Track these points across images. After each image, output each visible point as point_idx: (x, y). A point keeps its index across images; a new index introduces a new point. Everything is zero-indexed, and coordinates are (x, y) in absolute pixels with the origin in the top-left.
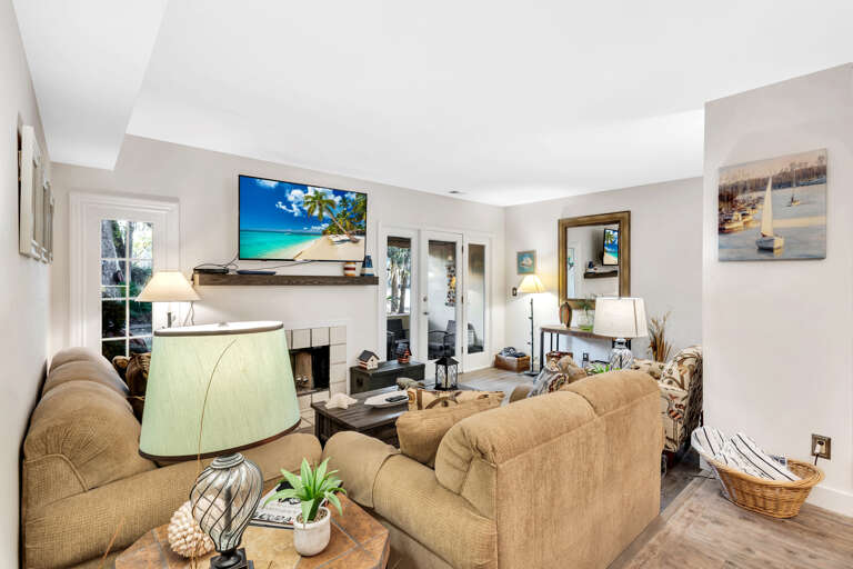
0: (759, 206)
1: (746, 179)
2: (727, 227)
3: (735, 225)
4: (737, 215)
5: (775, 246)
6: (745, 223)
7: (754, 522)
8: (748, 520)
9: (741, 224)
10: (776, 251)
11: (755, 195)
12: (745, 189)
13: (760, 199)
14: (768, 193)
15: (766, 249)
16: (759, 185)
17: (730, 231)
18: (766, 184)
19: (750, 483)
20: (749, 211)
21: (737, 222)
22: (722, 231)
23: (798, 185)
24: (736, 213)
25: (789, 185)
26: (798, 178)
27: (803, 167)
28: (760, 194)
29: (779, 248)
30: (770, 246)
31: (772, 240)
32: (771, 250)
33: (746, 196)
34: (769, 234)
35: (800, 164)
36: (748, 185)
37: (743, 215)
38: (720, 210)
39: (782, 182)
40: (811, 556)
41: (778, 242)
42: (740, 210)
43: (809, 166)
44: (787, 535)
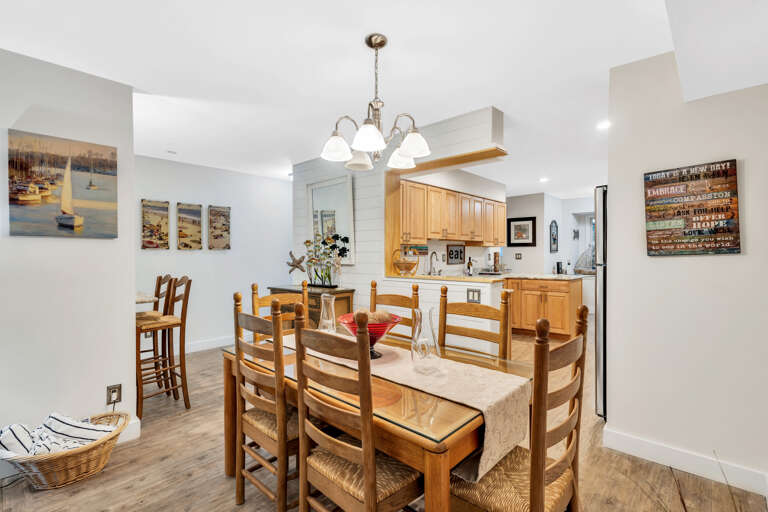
0: (58, 182)
1: (44, 152)
2: (21, 198)
3: (30, 198)
4: (32, 187)
5: (76, 224)
6: (42, 197)
7: (83, 489)
8: (78, 491)
9: (38, 197)
10: (76, 229)
11: (54, 171)
12: (42, 162)
13: (59, 176)
14: (67, 172)
15: (66, 227)
16: (58, 162)
17: (24, 204)
18: (65, 163)
19: (76, 456)
20: (47, 185)
21: (33, 195)
22: (13, 201)
23: (95, 172)
24: (32, 185)
25: (87, 169)
26: (95, 165)
27: (99, 157)
28: (58, 171)
29: (79, 226)
30: (70, 223)
31: (72, 218)
32: (72, 227)
33: (43, 169)
34: (69, 211)
35: (97, 154)
36: (46, 159)
37: (41, 188)
38: (11, 177)
39: (80, 165)
40: (142, 480)
41: (78, 221)
42: (36, 183)
43: (104, 158)
44: (114, 479)
